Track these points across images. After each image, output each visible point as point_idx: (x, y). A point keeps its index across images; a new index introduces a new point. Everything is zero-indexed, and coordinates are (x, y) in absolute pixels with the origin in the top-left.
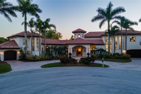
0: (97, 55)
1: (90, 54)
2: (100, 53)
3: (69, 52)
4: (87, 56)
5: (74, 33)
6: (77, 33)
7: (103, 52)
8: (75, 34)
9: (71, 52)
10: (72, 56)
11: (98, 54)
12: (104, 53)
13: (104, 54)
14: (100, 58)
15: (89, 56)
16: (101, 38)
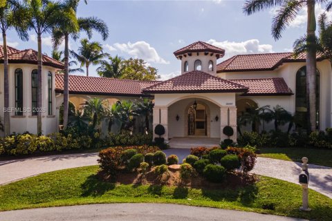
0: (264, 132)
1: (235, 129)
2: (273, 128)
3: (156, 122)
4: (223, 137)
5: (181, 58)
6: (190, 55)
7: (288, 124)
8: (184, 59)
9: (165, 122)
10: (166, 137)
11: (268, 131)
12: (291, 126)
13: (291, 132)
14: (273, 146)
15: (231, 138)
16: (278, 72)
